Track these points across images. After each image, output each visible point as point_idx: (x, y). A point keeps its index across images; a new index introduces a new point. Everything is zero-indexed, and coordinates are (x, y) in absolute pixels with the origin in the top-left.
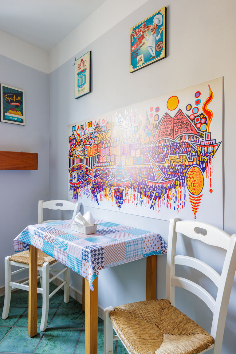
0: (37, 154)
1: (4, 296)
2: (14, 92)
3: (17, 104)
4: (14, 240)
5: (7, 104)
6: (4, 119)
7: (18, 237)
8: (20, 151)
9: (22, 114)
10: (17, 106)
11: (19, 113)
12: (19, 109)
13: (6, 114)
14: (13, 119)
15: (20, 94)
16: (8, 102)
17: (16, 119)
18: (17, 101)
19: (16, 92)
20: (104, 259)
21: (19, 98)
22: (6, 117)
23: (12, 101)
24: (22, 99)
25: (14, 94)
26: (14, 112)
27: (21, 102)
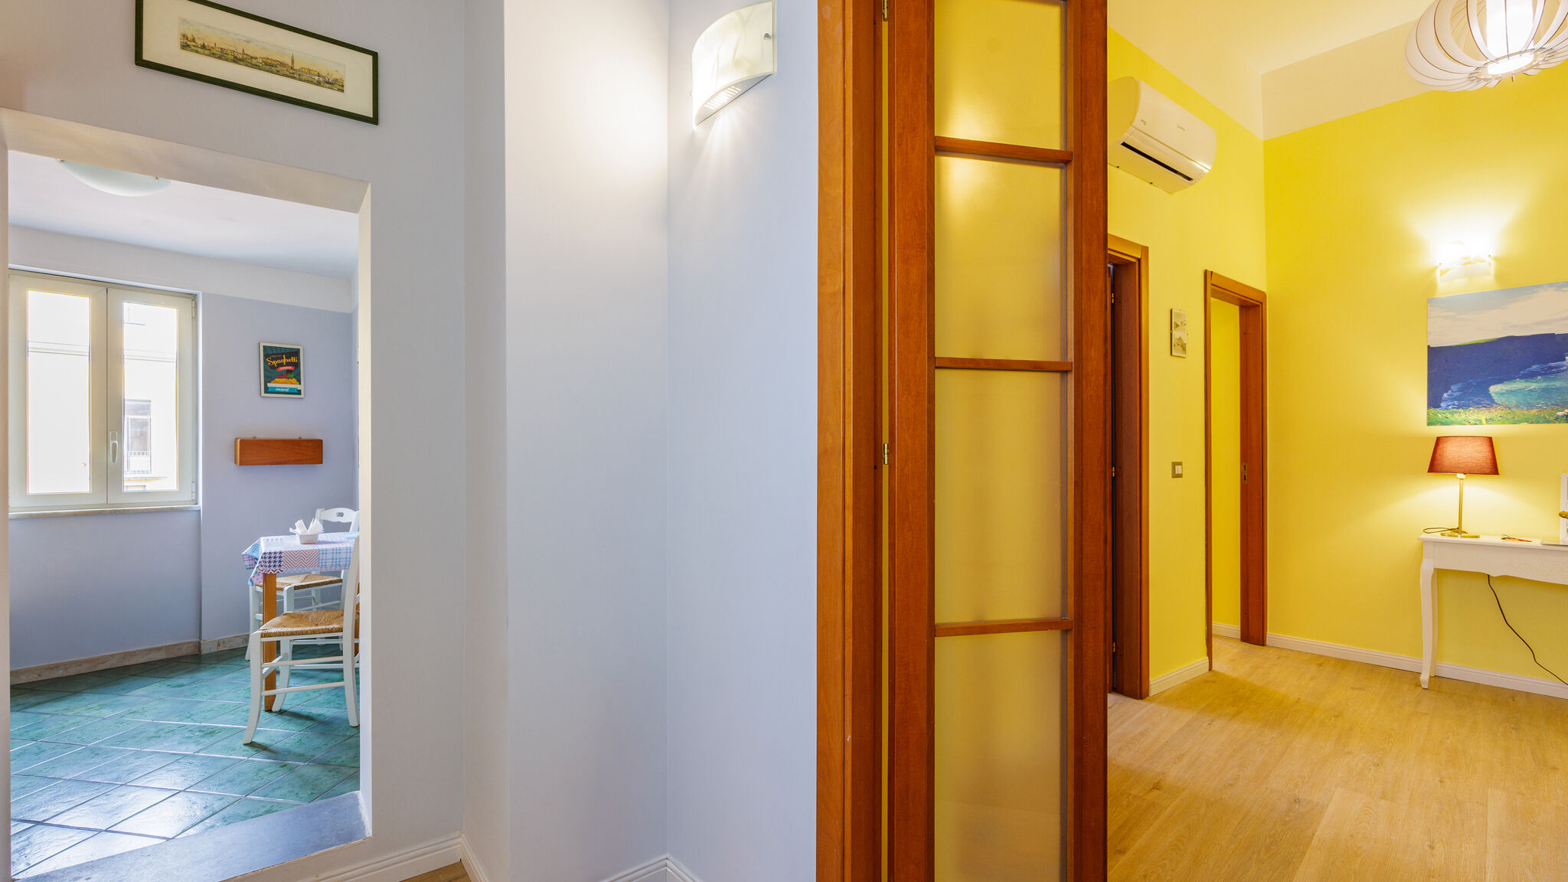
0: (321, 441)
1: (247, 647)
2: (283, 352)
3: (290, 368)
4: (244, 553)
5: (272, 371)
6: (266, 392)
7: (248, 551)
8: (296, 437)
9: (299, 381)
10: (289, 371)
11: (294, 380)
12: (293, 376)
13: (269, 385)
14: (283, 390)
15: (296, 353)
16: (273, 367)
17: (287, 390)
18: (288, 364)
19: (288, 351)
20: (282, 563)
21: (293, 359)
22: (270, 390)
23: (281, 365)
24: (298, 359)
25: (283, 354)
26: (284, 380)
27: (297, 365)
